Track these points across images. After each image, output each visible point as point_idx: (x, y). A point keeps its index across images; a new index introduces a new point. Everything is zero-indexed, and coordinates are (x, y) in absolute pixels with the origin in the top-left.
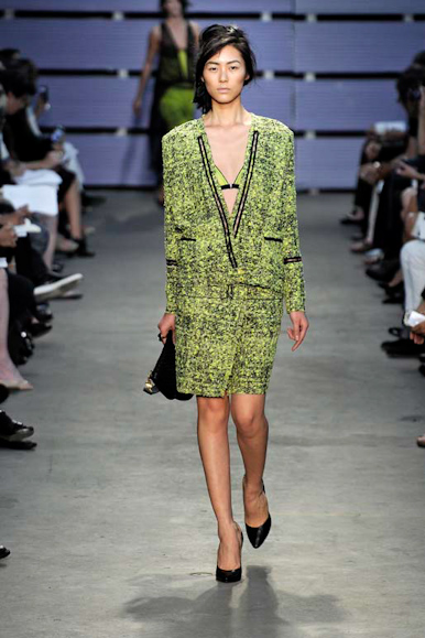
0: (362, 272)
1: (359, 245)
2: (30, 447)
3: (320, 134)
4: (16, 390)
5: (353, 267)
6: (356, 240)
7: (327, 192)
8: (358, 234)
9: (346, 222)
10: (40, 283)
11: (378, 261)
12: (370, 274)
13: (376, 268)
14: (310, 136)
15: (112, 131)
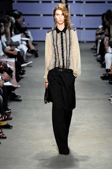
0: (96, 61)
1: (95, 54)
2: (20, 101)
3: (87, 29)
4: (17, 88)
5: (94, 59)
6: (95, 53)
7: (88, 42)
8: (95, 52)
9: (92, 49)
11: (100, 58)
12: (98, 61)
13: (99, 59)
14: (84, 29)
15: (39, 28)
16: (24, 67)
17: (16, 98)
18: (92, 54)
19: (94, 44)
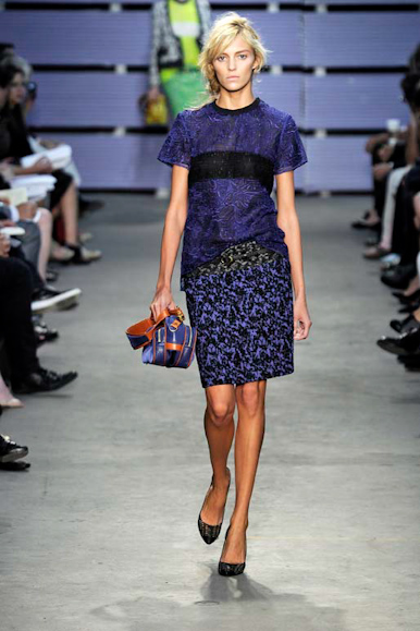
0: (377, 280)
1: (372, 251)
2: (23, 467)
3: (331, 132)
4: (7, 407)
5: (369, 274)
6: (369, 245)
7: (338, 194)
8: (371, 239)
9: (358, 226)
10: (37, 297)
11: (392, 267)
12: (385, 280)
13: (391, 274)
14: (321, 135)
15: (109, 130)
16: (40, 313)
17: (5, 459)
18: (357, 250)
19: (368, 204)
